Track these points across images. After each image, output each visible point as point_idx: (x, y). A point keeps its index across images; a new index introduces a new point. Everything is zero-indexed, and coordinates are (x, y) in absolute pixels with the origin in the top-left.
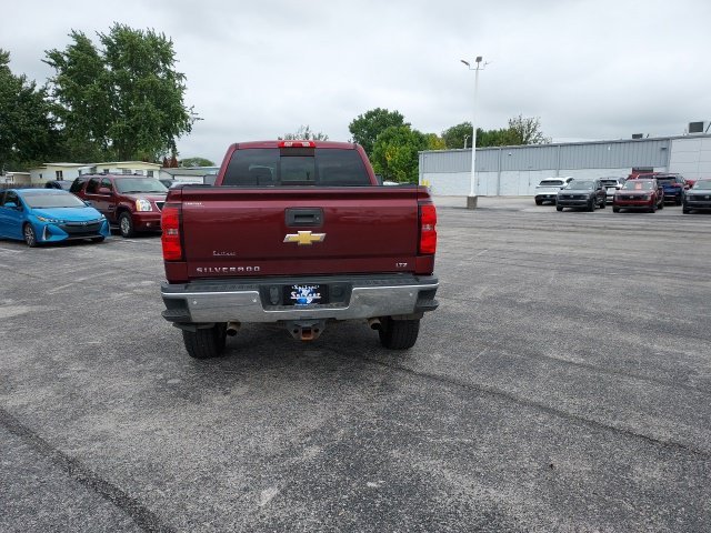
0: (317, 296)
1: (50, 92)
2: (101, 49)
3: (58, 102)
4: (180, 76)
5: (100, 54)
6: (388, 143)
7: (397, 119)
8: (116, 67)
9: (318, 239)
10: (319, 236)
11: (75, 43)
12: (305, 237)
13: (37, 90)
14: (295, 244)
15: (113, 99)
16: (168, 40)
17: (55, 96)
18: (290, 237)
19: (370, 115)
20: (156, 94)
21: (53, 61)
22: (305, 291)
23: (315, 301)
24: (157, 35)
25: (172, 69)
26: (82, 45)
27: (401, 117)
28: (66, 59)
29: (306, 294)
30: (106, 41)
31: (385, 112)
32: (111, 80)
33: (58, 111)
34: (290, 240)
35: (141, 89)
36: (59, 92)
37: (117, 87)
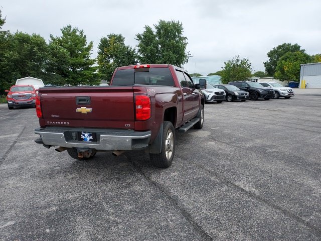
0: (91, 138)
1: (136, 51)
2: (155, 31)
3: (139, 54)
4: (185, 38)
5: (155, 33)
6: (286, 61)
7: (296, 48)
8: (160, 38)
9: (89, 111)
10: (89, 110)
11: (146, 30)
12: (84, 110)
13: (132, 50)
14: (80, 113)
15: (158, 51)
16: (180, 23)
17: (138, 52)
18: (78, 110)
19: (280, 47)
20: (173, 48)
21: (138, 38)
22: (86, 135)
23: (90, 140)
24: (176, 22)
25: (182, 36)
26: (149, 30)
27: (299, 47)
28: (142, 37)
29: (87, 136)
30: (157, 28)
31: (289, 45)
32: (158, 43)
33: (139, 57)
34: (78, 111)
35: (168, 46)
36: (139, 50)
37: (160, 46)
